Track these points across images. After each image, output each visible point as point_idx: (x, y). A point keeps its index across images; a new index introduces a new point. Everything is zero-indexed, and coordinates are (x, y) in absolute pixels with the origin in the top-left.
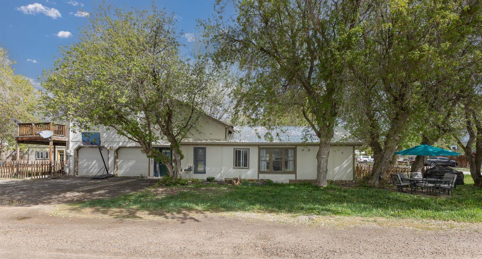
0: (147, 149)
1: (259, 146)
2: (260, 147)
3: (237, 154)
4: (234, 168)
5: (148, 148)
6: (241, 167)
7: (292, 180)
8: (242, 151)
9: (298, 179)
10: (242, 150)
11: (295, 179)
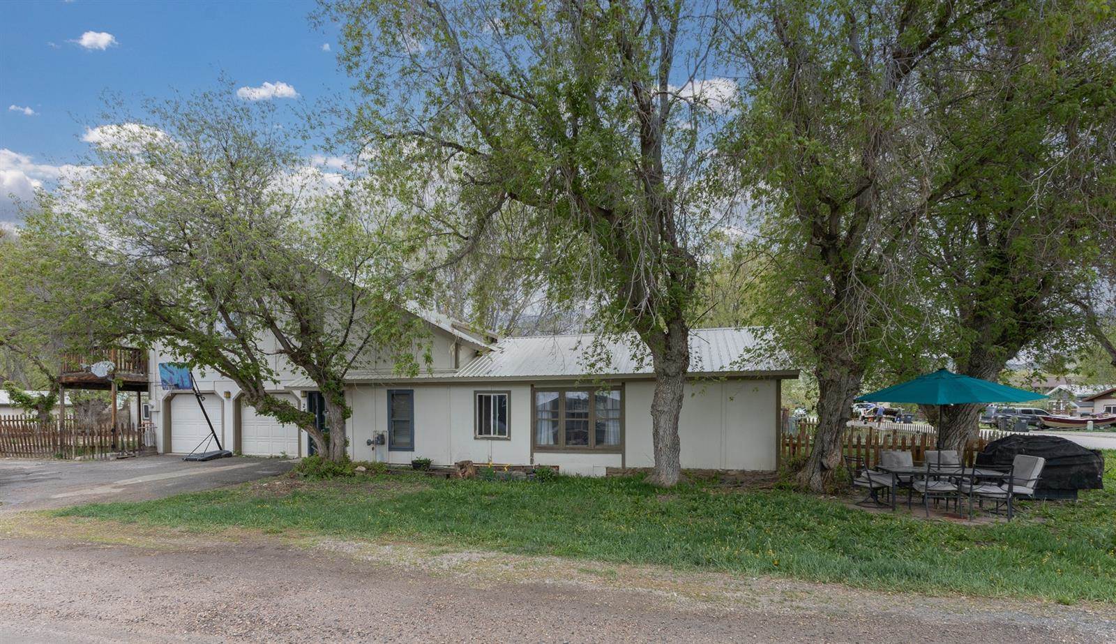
0: (252, 396)
1: (532, 386)
2: (536, 385)
3: (483, 403)
4: (475, 438)
5: (255, 394)
6: (492, 435)
7: (612, 468)
8: (495, 397)
9: (628, 465)
10: (492, 395)
11: (620, 466)
